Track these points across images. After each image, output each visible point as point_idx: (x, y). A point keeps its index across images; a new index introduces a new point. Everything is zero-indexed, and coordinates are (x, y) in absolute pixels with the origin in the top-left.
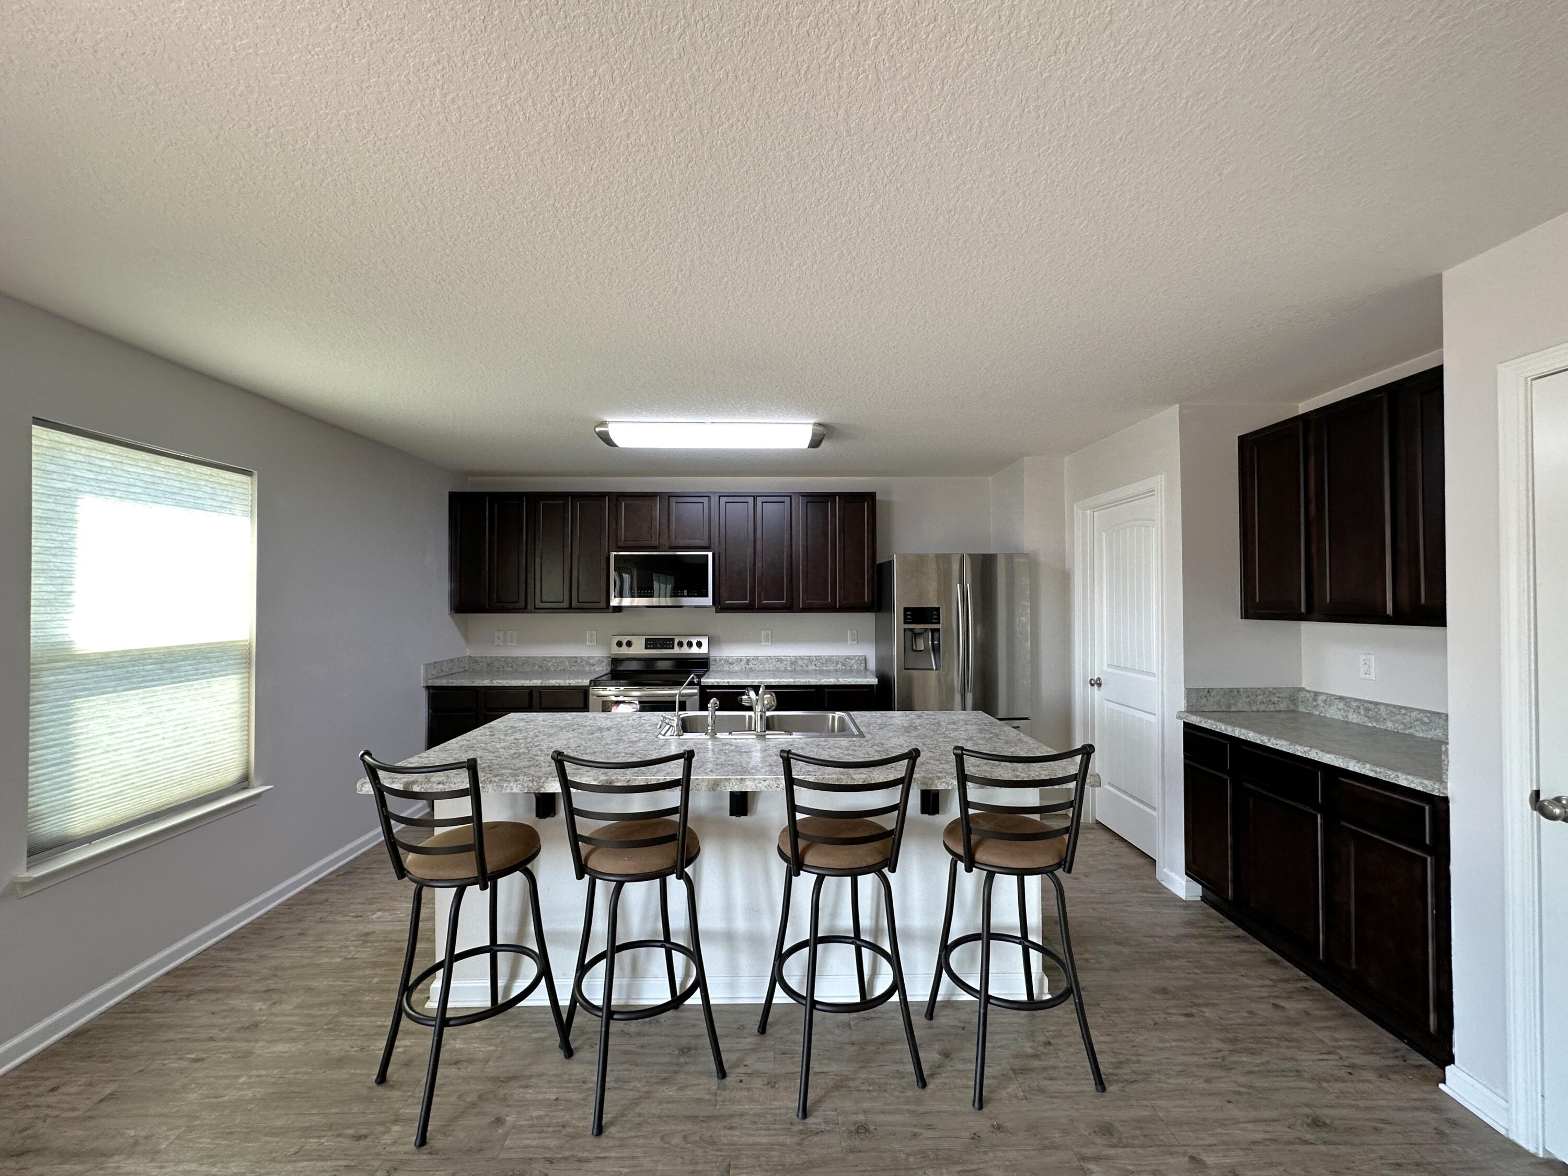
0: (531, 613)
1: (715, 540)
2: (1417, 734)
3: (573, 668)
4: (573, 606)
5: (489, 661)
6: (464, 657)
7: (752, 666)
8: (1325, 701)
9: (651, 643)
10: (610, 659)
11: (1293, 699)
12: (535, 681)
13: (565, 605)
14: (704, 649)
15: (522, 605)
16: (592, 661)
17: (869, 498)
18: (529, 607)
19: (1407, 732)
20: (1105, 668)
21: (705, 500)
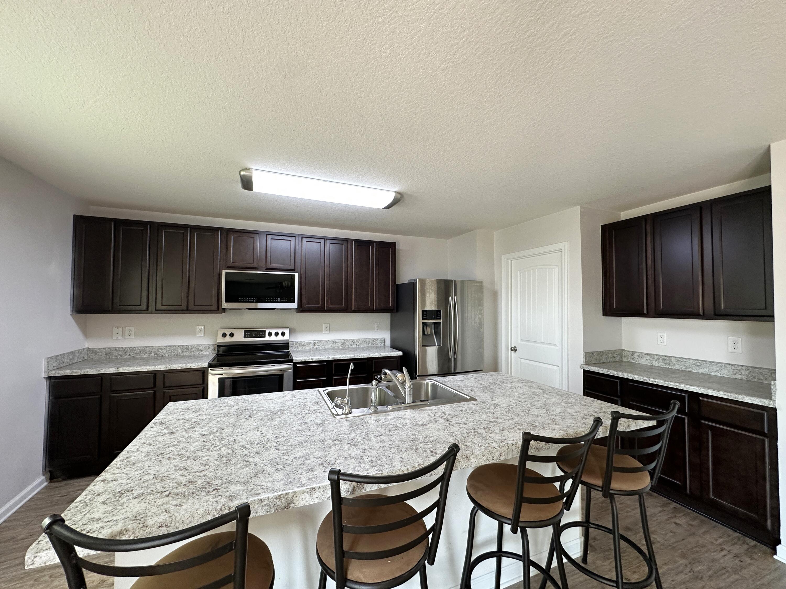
0: (152, 313)
1: (298, 265)
2: (693, 371)
3: (185, 354)
4: (190, 308)
5: (108, 351)
6: (84, 349)
7: (318, 347)
8: (639, 356)
9: (248, 334)
10: (216, 346)
11: (621, 355)
12: (159, 366)
13: (184, 307)
14: (287, 337)
15: (144, 307)
16: (200, 348)
17: (393, 245)
18: (150, 308)
19: (688, 370)
20: (519, 342)
21: (293, 239)
